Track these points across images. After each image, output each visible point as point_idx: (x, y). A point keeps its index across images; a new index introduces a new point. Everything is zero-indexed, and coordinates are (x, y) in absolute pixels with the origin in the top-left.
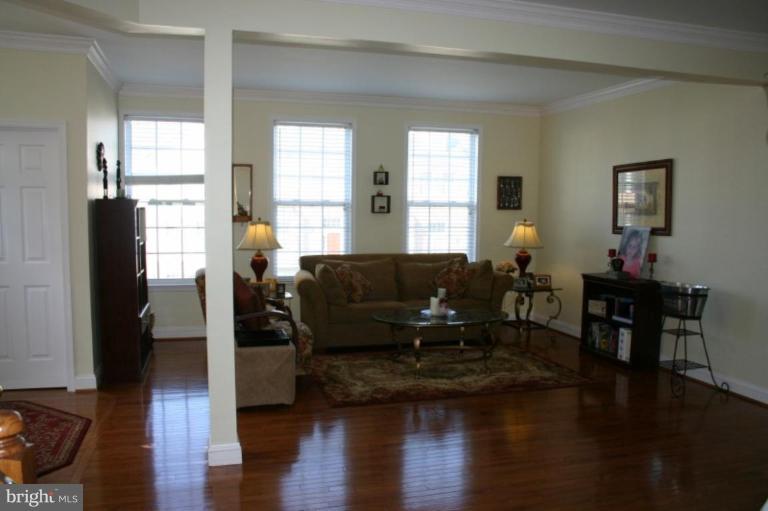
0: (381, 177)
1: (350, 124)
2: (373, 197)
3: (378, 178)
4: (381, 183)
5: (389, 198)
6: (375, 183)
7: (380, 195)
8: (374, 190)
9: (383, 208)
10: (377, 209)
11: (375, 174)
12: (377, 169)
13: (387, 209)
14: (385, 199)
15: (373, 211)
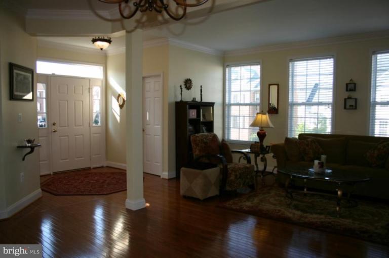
0: (352, 86)
1: (333, 56)
2: (345, 99)
3: (349, 88)
4: (351, 90)
5: (356, 100)
6: (347, 90)
7: (349, 98)
8: (346, 95)
9: (352, 106)
10: (348, 107)
11: (347, 85)
12: (348, 82)
13: (354, 107)
14: (354, 101)
15: (345, 108)
